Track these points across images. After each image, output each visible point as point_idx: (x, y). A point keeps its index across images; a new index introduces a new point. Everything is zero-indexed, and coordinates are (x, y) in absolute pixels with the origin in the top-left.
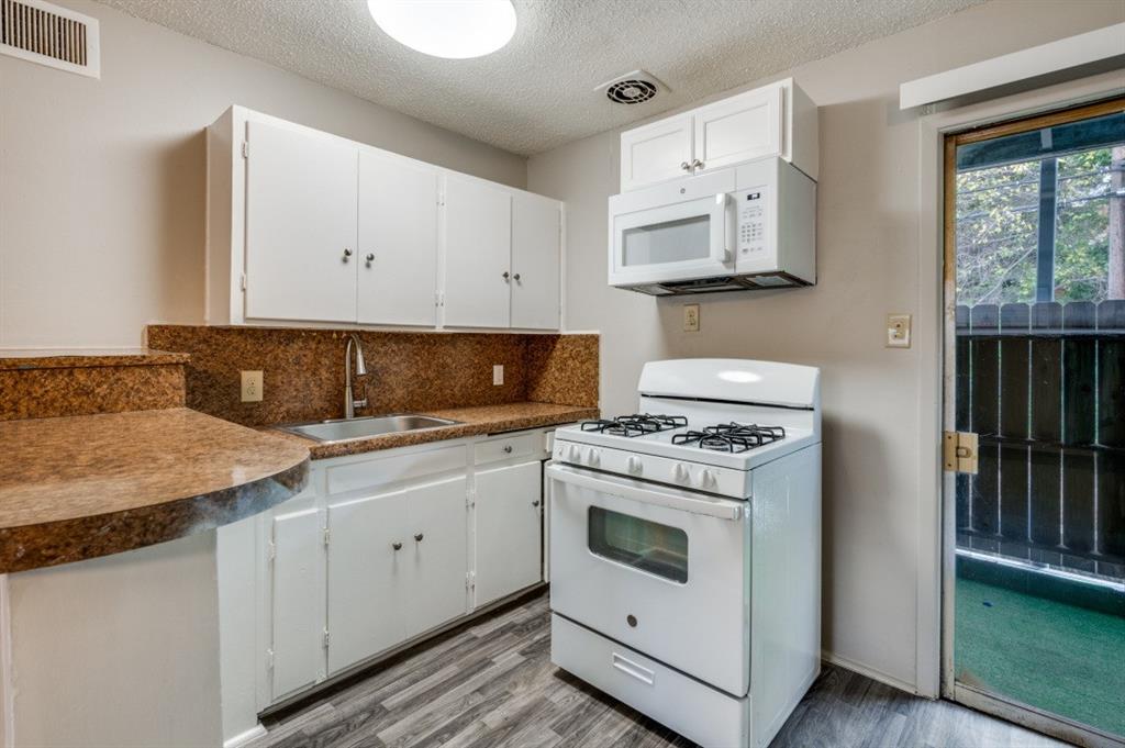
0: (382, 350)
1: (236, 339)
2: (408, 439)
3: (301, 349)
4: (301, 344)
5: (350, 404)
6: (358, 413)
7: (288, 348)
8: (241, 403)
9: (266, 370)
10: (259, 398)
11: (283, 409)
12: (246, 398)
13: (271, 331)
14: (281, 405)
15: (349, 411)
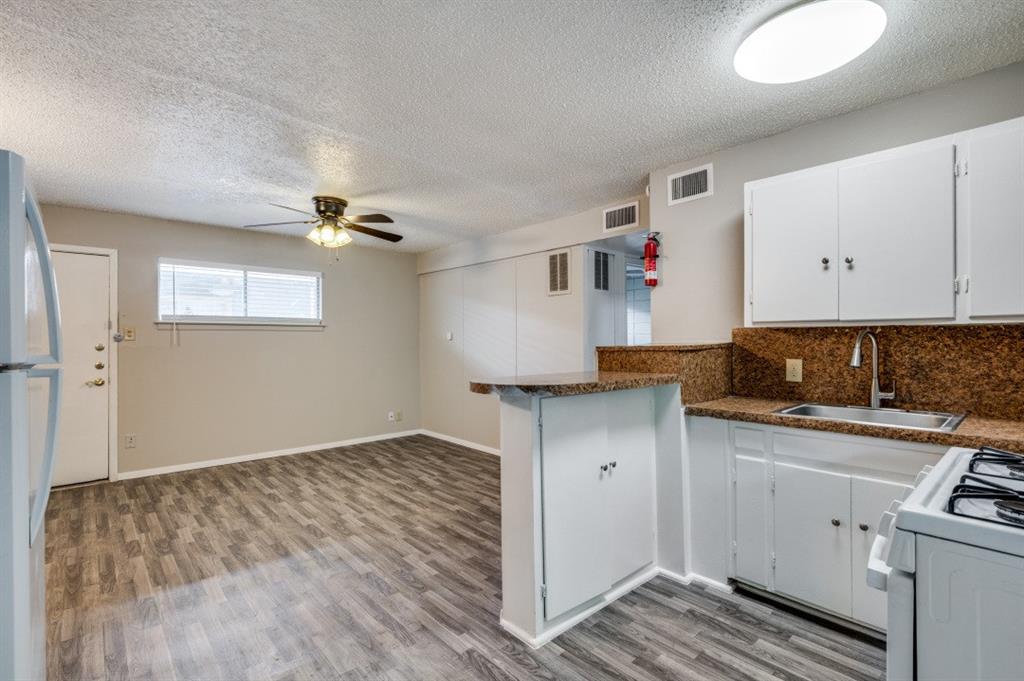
0: (930, 345)
1: (783, 336)
2: (846, 427)
3: (834, 343)
4: (834, 339)
5: (876, 395)
6: (884, 404)
7: (823, 343)
8: (787, 383)
9: (805, 359)
10: (799, 379)
11: (818, 391)
12: (789, 378)
13: (808, 330)
14: (817, 387)
15: (875, 401)
